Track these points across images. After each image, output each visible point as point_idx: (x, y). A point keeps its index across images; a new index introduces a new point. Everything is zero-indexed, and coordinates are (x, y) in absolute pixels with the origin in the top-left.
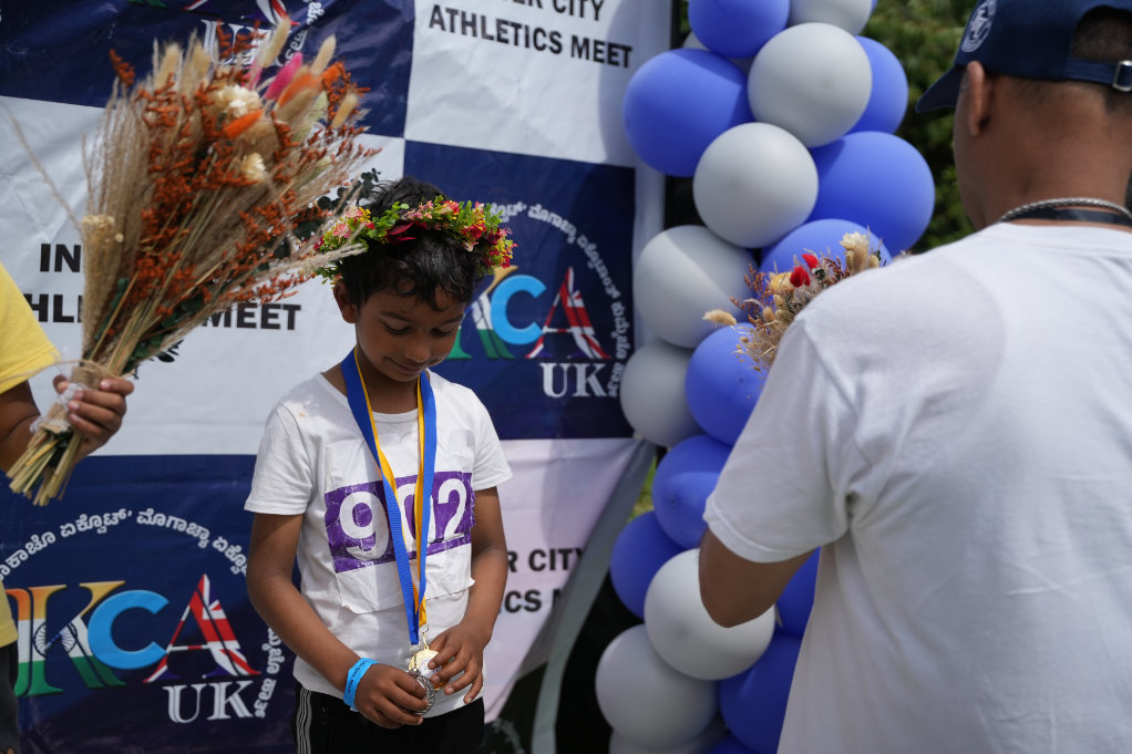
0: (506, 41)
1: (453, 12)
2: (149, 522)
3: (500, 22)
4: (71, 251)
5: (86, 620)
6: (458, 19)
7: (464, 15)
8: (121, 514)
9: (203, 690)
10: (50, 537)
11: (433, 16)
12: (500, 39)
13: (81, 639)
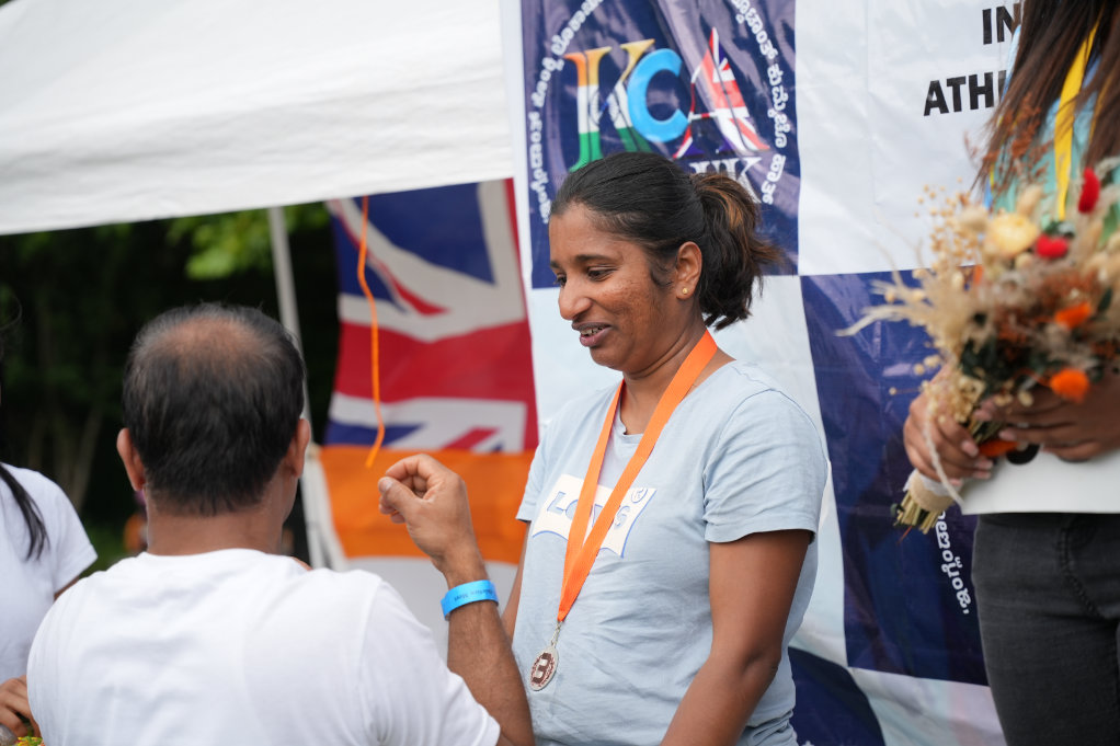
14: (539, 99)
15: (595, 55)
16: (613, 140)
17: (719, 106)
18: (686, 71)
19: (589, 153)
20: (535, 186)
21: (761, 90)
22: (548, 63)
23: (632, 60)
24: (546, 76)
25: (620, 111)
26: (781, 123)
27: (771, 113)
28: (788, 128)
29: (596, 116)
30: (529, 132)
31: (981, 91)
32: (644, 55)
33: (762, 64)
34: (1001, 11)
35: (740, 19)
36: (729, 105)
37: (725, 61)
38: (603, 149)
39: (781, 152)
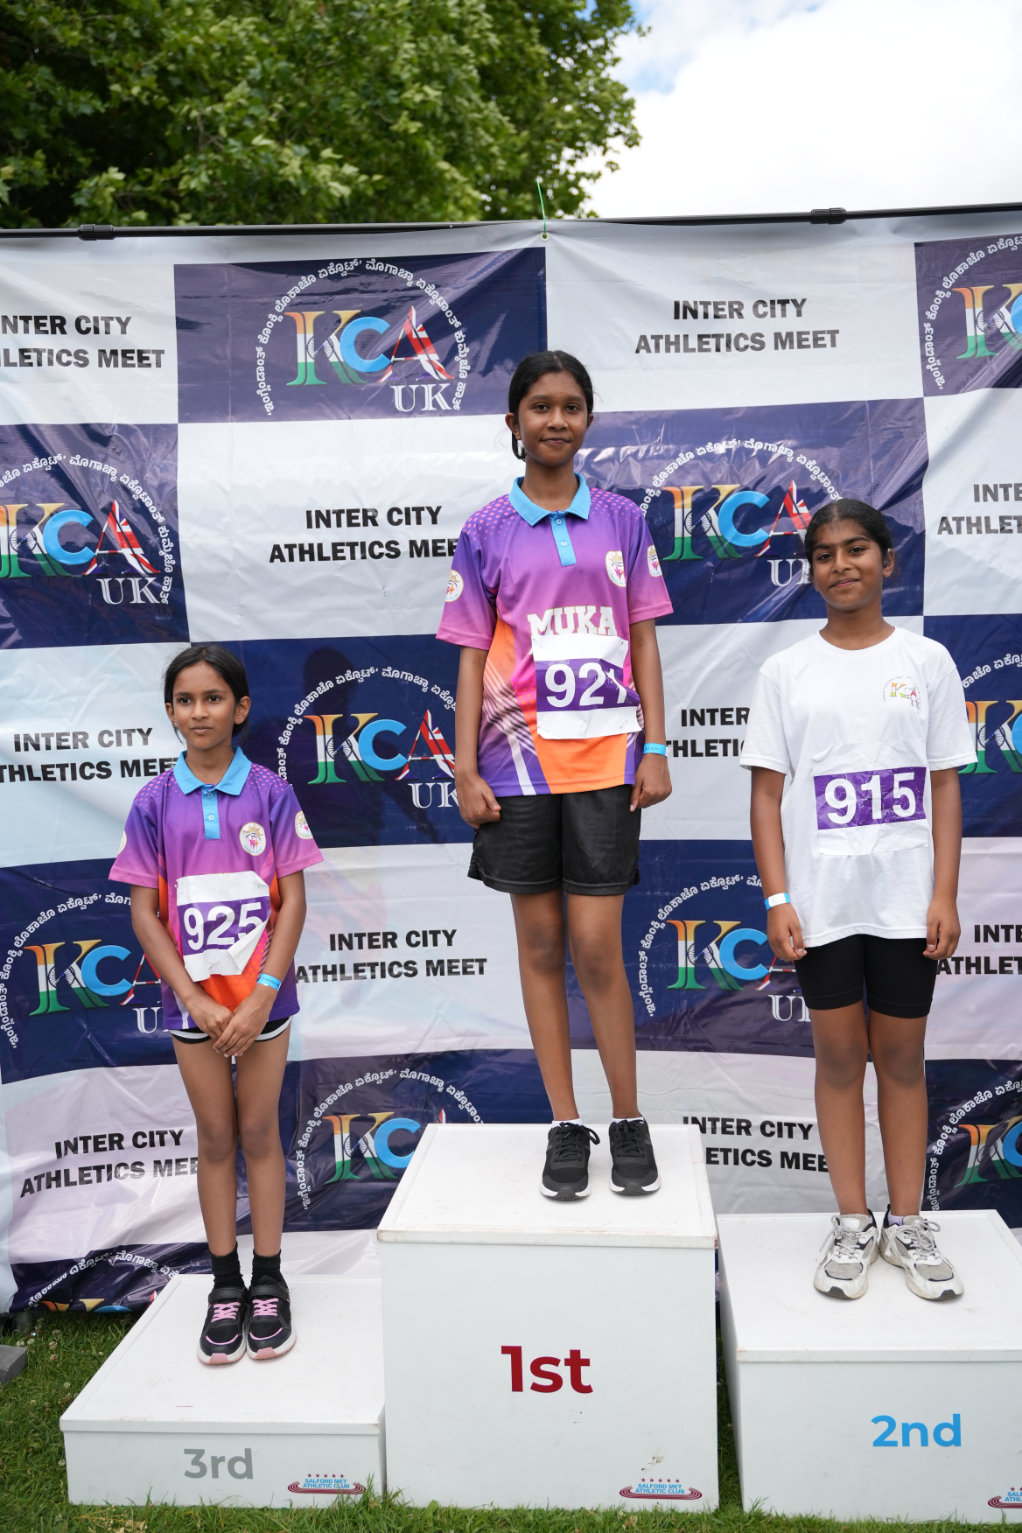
0: (1011, 531)
1: (958, 520)
2: (754, 884)
3: (1002, 519)
4: (699, 713)
5: (718, 944)
6: (964, 524)
7: (969, 519)
8: (737, 878)
9: (794, 1001)
10: (696, 891)
11: (941, 525)
12: (1002, 530)
13: (718, 957)
15: (14, 509)
16: (32, 561)
17: (123, 547)
19: (9, 569)
21: (153, 540)
23: (45, 515)
25: (37, 544)
26: (169, 560)
27: (161, 553)
28: (174, 562)
29: (16, 546)
31: (306, 552)
32: (57, 512)
33: (154, 525)
34: (318, 513)
35: (135, 497)
36: (131, 547)
37: (125, 520)
38: (22, 566)
39: (169, 575)
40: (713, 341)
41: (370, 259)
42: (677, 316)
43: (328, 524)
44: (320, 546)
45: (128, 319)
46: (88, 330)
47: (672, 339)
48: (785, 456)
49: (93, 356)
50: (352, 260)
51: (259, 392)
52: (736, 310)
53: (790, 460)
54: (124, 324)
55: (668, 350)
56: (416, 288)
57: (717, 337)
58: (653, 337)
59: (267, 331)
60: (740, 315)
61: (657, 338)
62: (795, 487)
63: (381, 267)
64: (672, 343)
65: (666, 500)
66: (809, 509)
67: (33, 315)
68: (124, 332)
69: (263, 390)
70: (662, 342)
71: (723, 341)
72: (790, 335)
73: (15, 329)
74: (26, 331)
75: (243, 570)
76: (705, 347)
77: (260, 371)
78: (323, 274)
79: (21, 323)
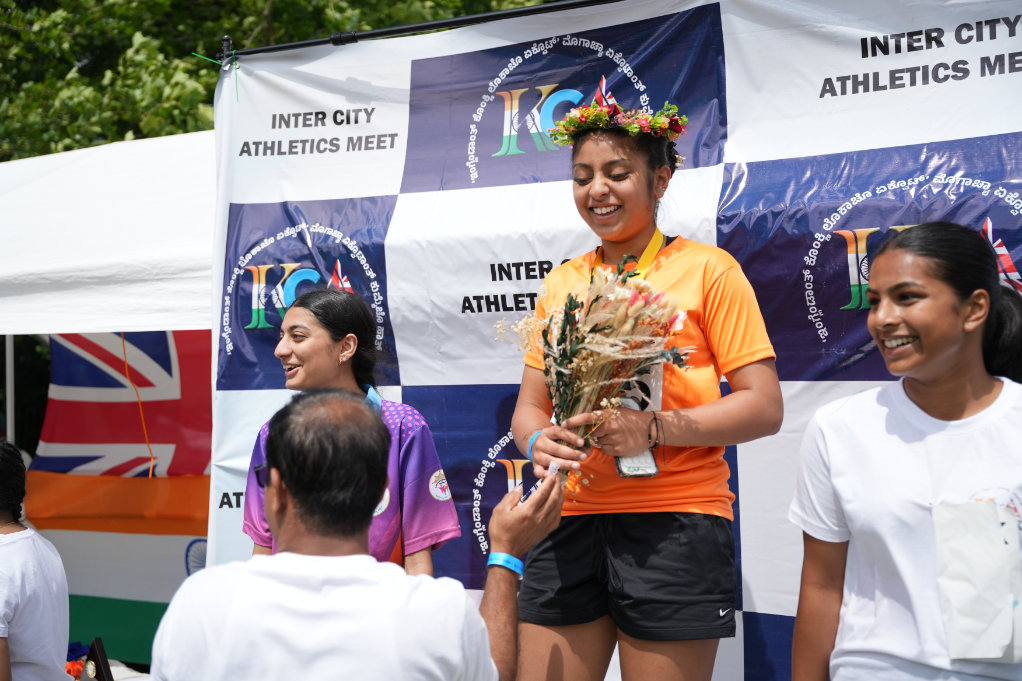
14: (230, 289)
15: (264, 269)
16: (274, 314)
18: (323, 281)
19: (258, 321)
20: (224, 335)
21: (366, 293)
22: (236, 270)
23: (287, 274)
24: (234, 277)
25: (279, 299)
26: (380, 311)
27: (373, 306)
28: (384, 313)
29: (263, 300)
30: (223, 307)
31: (492, 303)
32: (294, 271)
34: (501, 266)
35: (353, 256)
37: (346, 277)
38: (268, 318)
39: (381, 325)
40: (907, 77)
41: (565, 36)
42: (865, 55)
43: (510, 278)
44: (503, 297)
45: (373, 109)
46: (342, 121)
47: (861, 79)
48: (982, 190)
49: (343, 144)
50: (551, 39)
51: (468, 164)
52: (935, 39)
53: (985, 193)
54: (369, 114)
55: (855, 91)
56: (604, 56)
57: (913, 71)
58: (838, 79)
59: (480, 111)
60: (940, 44)
61: (843, 80)
62: (989, 225)
63: (575, 42)
64: (861, 83)
65: (837, 245)
66: (1008, 249)
67: (302, 111)
68: (368, 121)
69: (472, 161)
70: (849, 84)
71: (919, 75)
72: (1000, 59)
73: (288, 125)
74: (296, 126)
75: (439, 319)
76: (897, 82)
77: (472, 146)
78: (528, 54)
79: (293, 119)
